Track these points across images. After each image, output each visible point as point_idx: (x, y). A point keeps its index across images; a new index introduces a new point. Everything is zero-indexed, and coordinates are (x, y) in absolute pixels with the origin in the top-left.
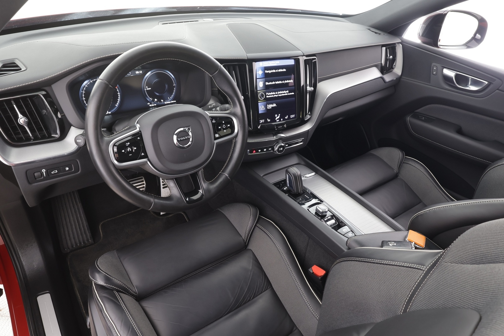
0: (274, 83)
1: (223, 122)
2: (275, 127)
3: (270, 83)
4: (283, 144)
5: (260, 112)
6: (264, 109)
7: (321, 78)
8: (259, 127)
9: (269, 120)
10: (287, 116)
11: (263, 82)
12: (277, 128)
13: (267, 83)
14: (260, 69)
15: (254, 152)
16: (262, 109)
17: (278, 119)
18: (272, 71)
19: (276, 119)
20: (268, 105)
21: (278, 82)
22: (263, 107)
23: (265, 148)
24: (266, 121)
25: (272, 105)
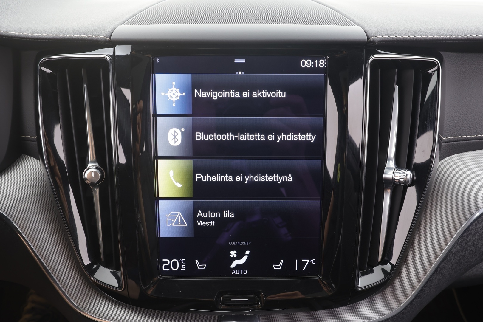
0: (229, 136)
3: (215, 137)
5: (163, 233)
6: (182, 223)
7: (454, 140)
9: (200, 266)
10: (283, 261)
11: (183, 130)
12: (226, 302)
13: (200, 136)
14: (174, 83)
16: (177, 222)
17: (238, 267)
18: (224, 94)
19: (233, 266)
20: (200, 214)
21: (247, 134)
22: (180, 216)
24: (190, 265)
25: (217, 214)
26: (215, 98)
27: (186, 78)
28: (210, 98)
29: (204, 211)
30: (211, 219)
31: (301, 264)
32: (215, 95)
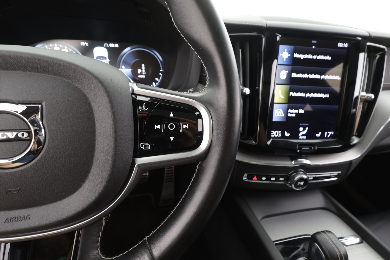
0: (306, 76)
1: (172, 115)
2: (297, 147)
3: (300, 76)
4: (305, 177)
5: (274, 119)
6: (282, 114)
7: (387, 85)
8: (269, 143)
9: (287, 134)
10: (320, 133)
11: (287, 72)
12: (300, 149)
13: (294, 75)
14: (286, 50)
15: (255, 178)
16: (280, 114)
17: (303, 135)
18: (306, 56)
19: (300, 134)
20: (289, 110)
21: (313, 75)
22: (281, 111)
23: (273, 176)
24: (283, 134)
25: (296, 111)
26: (302, 58)
27: (291, 47)
28: (300, 58)
29: (292, 109)
30: (294, 113)
31: (328, 134)
32: (302, 56)
